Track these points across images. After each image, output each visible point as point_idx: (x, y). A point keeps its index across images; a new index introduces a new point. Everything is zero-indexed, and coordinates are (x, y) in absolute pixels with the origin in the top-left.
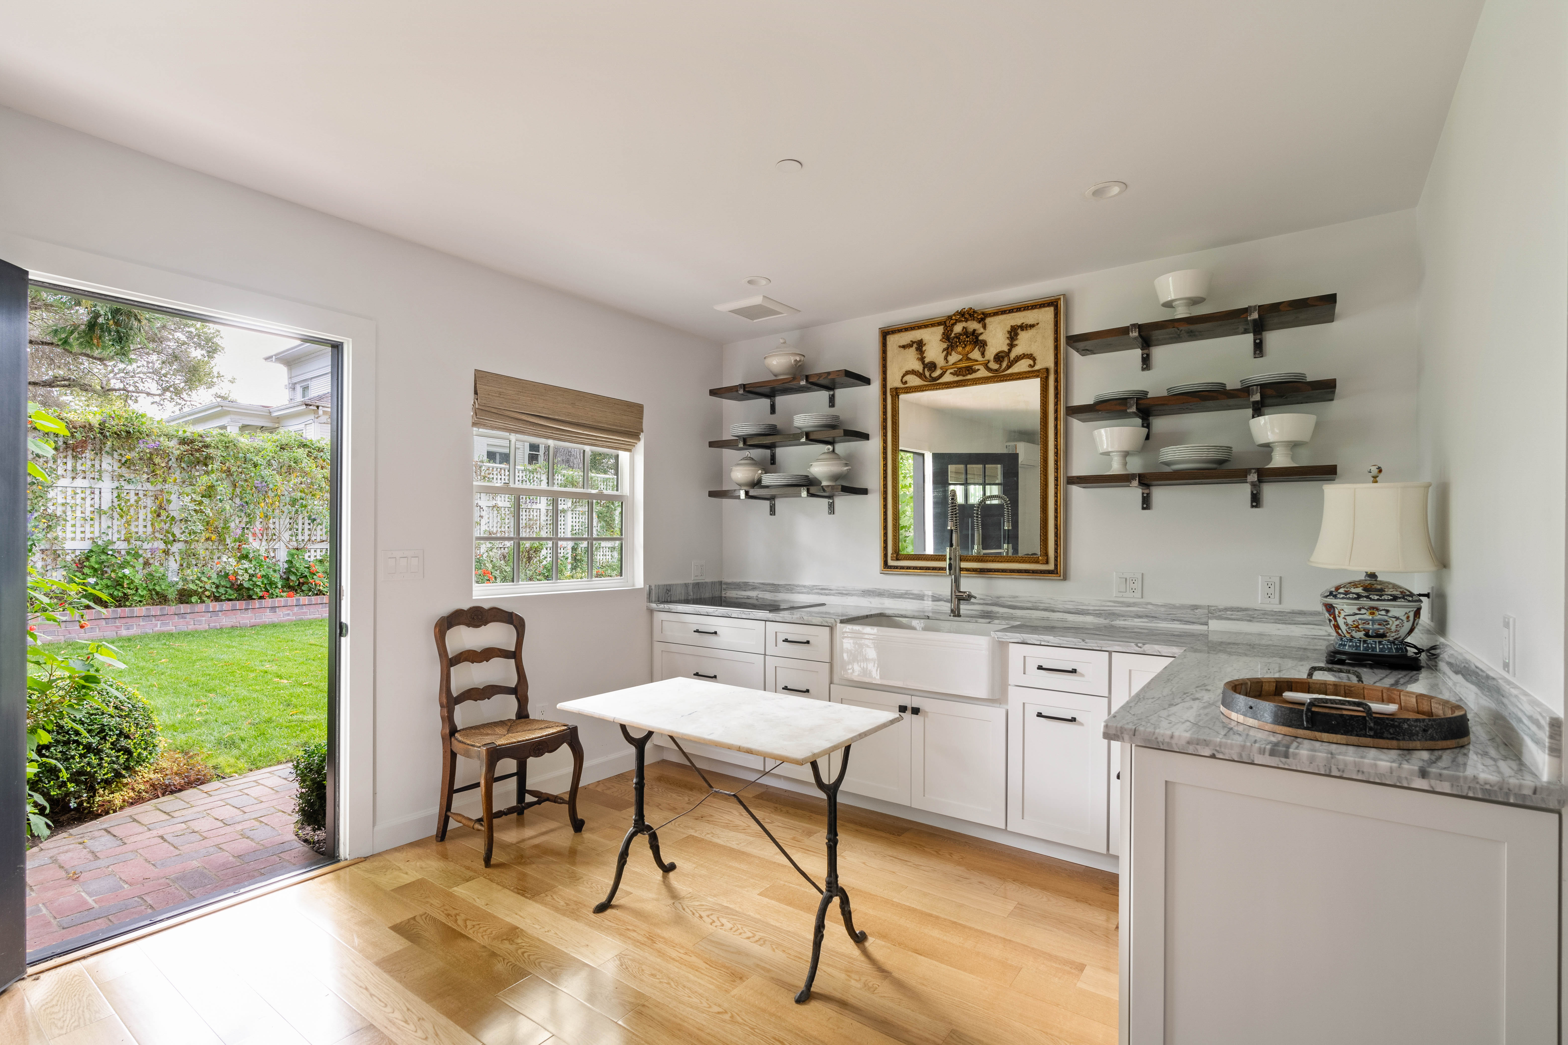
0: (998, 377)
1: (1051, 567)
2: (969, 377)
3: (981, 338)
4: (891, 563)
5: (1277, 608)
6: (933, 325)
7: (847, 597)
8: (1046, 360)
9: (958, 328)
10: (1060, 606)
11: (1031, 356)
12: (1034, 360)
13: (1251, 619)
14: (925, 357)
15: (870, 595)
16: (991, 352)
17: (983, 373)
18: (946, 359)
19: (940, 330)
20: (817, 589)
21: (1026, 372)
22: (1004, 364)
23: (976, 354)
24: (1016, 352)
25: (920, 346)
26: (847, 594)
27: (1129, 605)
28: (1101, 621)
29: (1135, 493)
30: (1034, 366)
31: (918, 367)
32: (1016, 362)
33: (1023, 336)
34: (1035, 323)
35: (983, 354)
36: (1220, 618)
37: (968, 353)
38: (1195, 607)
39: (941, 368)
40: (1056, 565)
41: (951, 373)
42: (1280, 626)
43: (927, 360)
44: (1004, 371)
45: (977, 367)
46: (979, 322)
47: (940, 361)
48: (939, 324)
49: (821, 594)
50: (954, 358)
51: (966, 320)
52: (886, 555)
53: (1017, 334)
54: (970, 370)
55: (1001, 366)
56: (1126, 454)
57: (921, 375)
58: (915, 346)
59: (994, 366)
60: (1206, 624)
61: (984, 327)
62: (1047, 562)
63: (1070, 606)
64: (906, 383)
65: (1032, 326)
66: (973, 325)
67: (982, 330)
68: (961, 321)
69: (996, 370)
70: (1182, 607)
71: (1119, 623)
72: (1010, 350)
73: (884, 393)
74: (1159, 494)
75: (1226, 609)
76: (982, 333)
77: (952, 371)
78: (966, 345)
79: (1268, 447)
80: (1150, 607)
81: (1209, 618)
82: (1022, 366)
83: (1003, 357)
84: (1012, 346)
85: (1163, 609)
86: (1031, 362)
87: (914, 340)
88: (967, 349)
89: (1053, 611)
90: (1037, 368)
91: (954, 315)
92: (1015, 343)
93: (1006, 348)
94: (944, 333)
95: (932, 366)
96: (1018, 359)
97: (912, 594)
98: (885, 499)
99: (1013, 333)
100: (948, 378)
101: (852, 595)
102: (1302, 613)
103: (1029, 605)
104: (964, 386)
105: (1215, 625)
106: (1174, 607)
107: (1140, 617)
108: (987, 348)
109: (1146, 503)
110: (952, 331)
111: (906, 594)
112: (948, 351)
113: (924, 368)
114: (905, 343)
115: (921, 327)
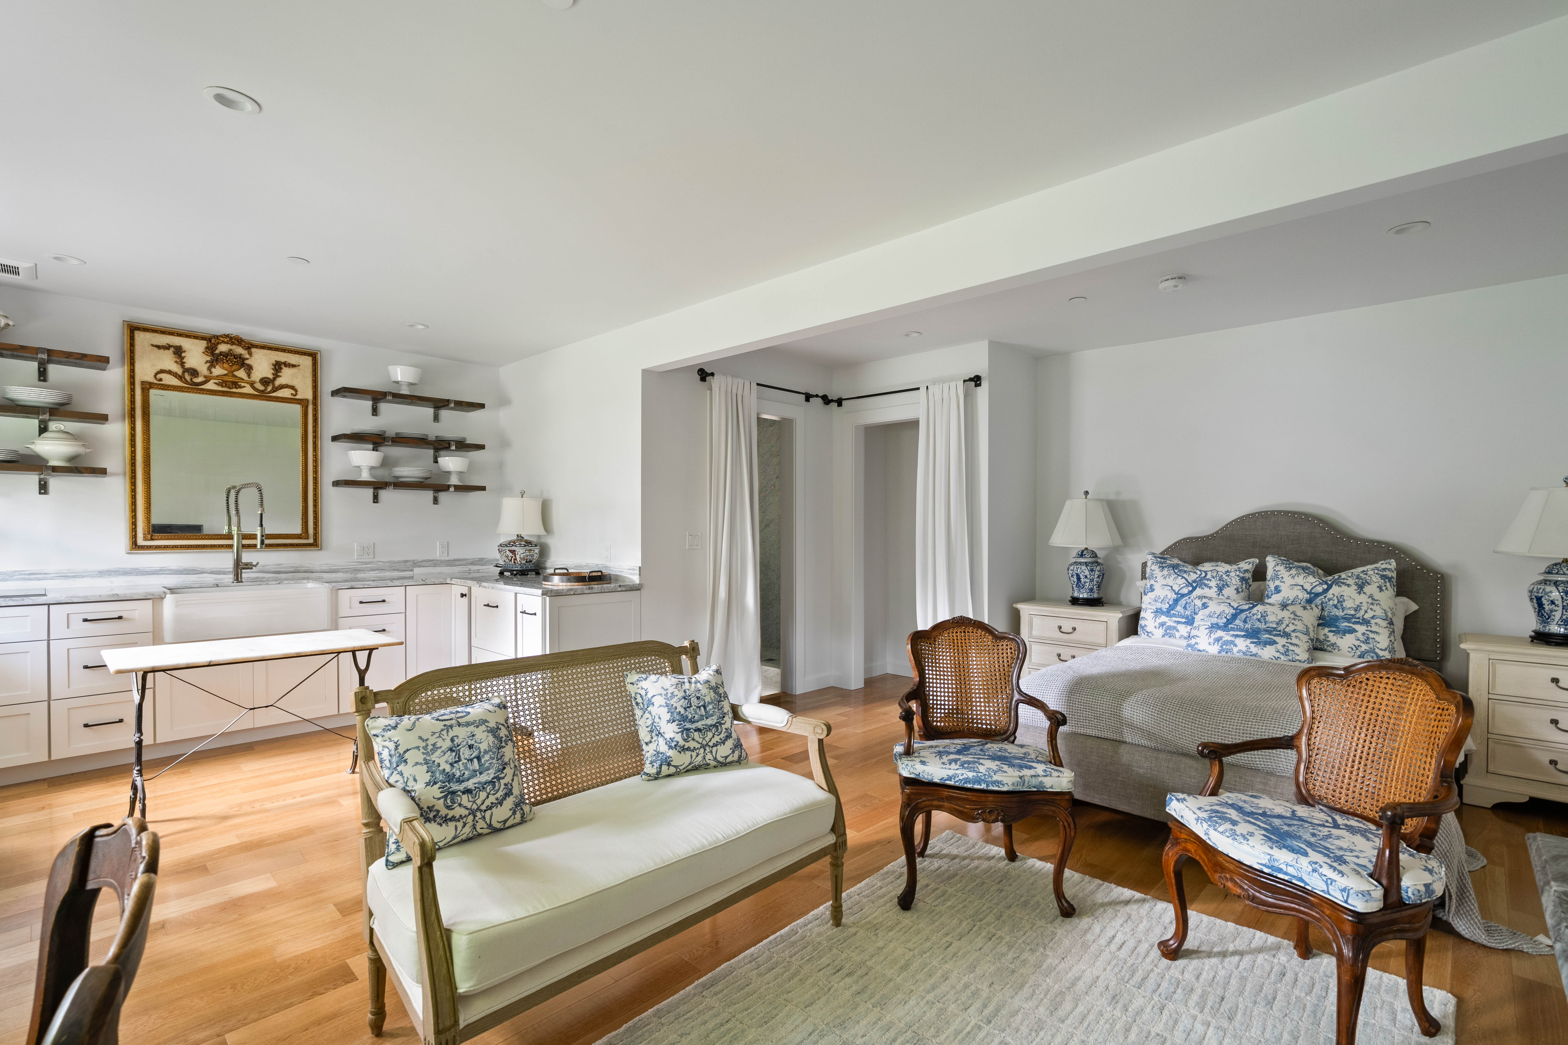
0: (262, 396)
1: (311, 541)
2: (234, 390)
3: (246, 362)
4: (141, 542)
5: (447, 558)
6: (196, 337)
7: (74, 579)
8: (306, 393)
9: (223, 348)
10: (317, 568)
11: (293, 388)
12: (296, 391)
13: (435, 565)
14: (184, 363)
15: (110, 575)
16: (257, 375)
17: (248, 390)
18: (209, 369)
19: (204, 344)
20: (21, 574)
21: (287, 398)
22: (270, 388)
23: (241, 373)
24: (280, 381)
25: (178, 352)
26: (74, 577)
27: (366, 563)
28: (348, 576)
29: (369, 492)
30: (295, 395)
31: (177, 369)
32: (281, 389)
33: (286, 371)
34: (297, 364)
35: (249, 376)
36: (420, 566)
37: (235, 371)
38: (406, 561)
39: (205, 377)
40: (315, 540)
41: (215, 383)
42: (448, 568)
43: (187, 366)
44: (270, 392)
45: (243, 384)
46: (246, 349)
47: (202, 370)
48: (203, 338)
49: (30, 579)
50: (218, 371)
51: (233, 344)
52: (134, 537)
53: (281, 369)
54: (236, 385)
55: (266, 389)
56: (372, 468)
57: (180, 378)
58: (172, 349)
59: (261, 387)
60: (412, 570)
61: (250, 354)
62: (307, 538)
63: (325, 568)
64: (161, 380)
65: (294, 366)
66: (239, 350)
67: (247, 356)
68: (227, 343)
69: (262, 391)
70: (399, 562)
71: (361, 575)
72: (274, 379)
73: (132, 383)
74: (383, 494)
75: (423, 561)
76: (248, 359)
77: (216, 381)
78: (233, 365)
79: (449, 473)
80: (380, 563)
81: (414, 567)
82: (286, 393)
83: (269, 383)
84: (276, 376)
85: (388, 564)
86: (294, 392)
87: (171, 344)
88: (235, 367)
89: (312, 572)
90: (297, 397)
91: (221, 336)
92: (279, 374)
93: (271, 377)
94: (207, 348)
95: (194, 373)
96: (282, 387)
97: (171, 570)
98: (133, 484)
99: (278, 367)
100: (211, 386)
101: (83, 577)
102: (458, 560)
103: (292, 569)
104: (231, 396)
105: (417, 570)
106: (395, 562)
107: (374, 570)
108: (253, 371)
109: (376, 499)
110: (217, 348)
111: (161, 570)
112: (212, 364)
113: (184, 372)
114: (159, 344)
115: (180, 335)
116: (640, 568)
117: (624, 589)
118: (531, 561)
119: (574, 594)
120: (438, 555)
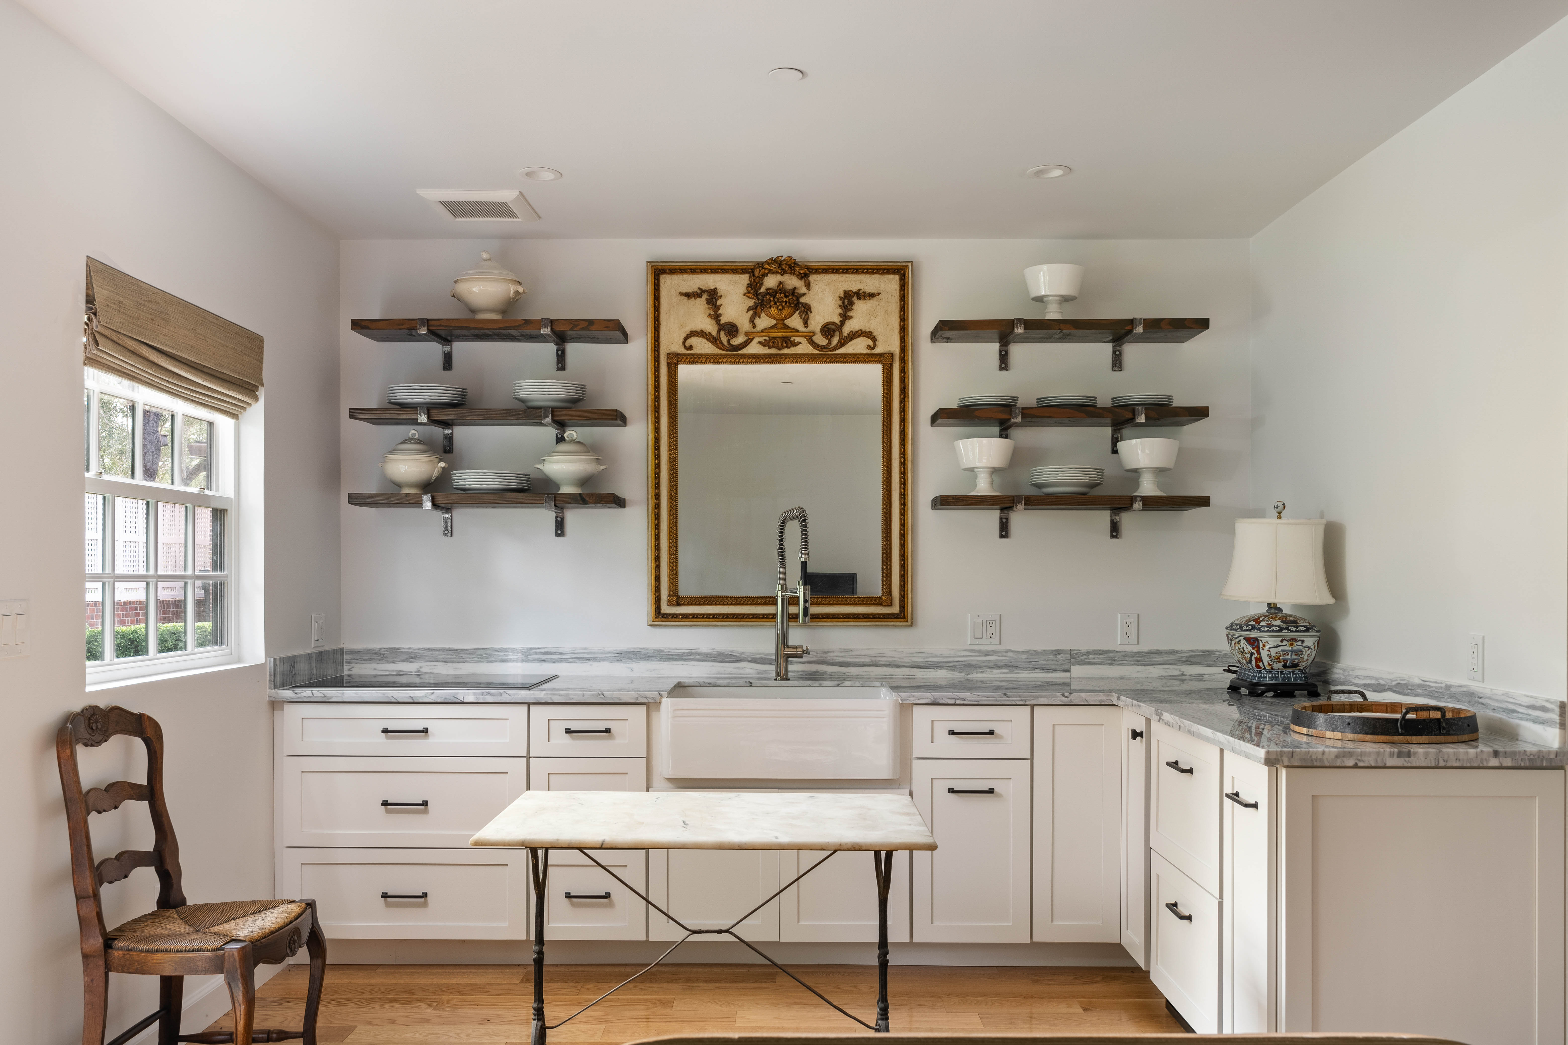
0: (825, 356)
1: (896, 609)
2: (786, 351)
3: (802, 300)
4: (665, 609)
5: (1136, 649)
6: (735, 271)
7: (591, 663)
8: (889, 343)
9: (771, 282)
10: (906, 660)
11: (869, 335)
12: (874, 340)
13: (1112, 662)
14: (720, 315)
15: (630, 659)
16: (817, 321)
17: (804, 348)
18: (752, 321)
19: (745, 279)
20: (536, 653)
21: (861, 355)
22: (835, 341)
23: (795, 321)
24: (850, 326)
25: (713, 297)
26: (590, 659)
27: (987, 653)
28: (956, 675)
29: (993, 517)
30: (873, 348)
31: (710, 327)
32: (851, 339)
33: (860, 308)
34: (876, 292)
35: (806, 323)
36: (1082, 663)
37: (786, 318)
38: (1058, 652)
39: (747, 334)
40: (902, 607)
41: (759, 343)
42: (1139, 668)
43: (724, 320)
44: (836, 348)
45: (797, 339)
46: (801, 279)
47: (743, 323)
48: (743, 271)
49: (545, 661)
50: (764, 322)
51: (783, 272)
52: (658, 599)
53: (852, 303)
54: (788, 342)
55: (830, 343)
56: (994, 471)
57: (714, 340)
58: (705, 296)
59: (821, 340)
60: (1069, 671)
61: (808, 286)
62: (890, 605)
63: (918, 659)
64: (691, 348)
65: (872, 296)
66: (792, 281)
67: (803, 290)
68: (776, 273)
69: (824, 347)
70: (1044, 653)
71: (977, 676)
72: (842, 323)
73: (657, 359)
74: (1018, 520)
75: (1089, 653)
76: (804, 294)
77: (761, 339)
78: (783, 308)
79: (1136, 473)
80: (1010, 654)
81: (1072, 664)
82: (858, 346)
83: (834, 331)
84: (845, 317)
85: (1024, 657)
86: (871, 343)
87: (703, 288)
88: (786, 312)
89: (898, 666)
90: (877, 350)
91: (767, 262)
92: (850, 314)
93: (837, 320)
94: (749, 286)
95: (731, 329)
96: (854, 335)
98: (657, 516)
99: (847, 300)
100: (754, 348)
101: (601, 660)
102: (1159, 653)
103: (867, 660)
104: (780, 363)
105: (1078, 671)
106: (1036, 653)
107: (999, 667)
108: (811, 315)
109: (1004, 531)
110: (762, 284)
111: (690, 654)
112: (756, 311)
113: (719, 331)
114: (689, 290)
115: (715, 270)
116: (1562, 706)
117: (1508, 762)
118: (1295, 665)
119: (1356, 766)
120: (1118, 642)
